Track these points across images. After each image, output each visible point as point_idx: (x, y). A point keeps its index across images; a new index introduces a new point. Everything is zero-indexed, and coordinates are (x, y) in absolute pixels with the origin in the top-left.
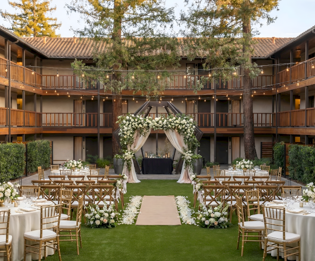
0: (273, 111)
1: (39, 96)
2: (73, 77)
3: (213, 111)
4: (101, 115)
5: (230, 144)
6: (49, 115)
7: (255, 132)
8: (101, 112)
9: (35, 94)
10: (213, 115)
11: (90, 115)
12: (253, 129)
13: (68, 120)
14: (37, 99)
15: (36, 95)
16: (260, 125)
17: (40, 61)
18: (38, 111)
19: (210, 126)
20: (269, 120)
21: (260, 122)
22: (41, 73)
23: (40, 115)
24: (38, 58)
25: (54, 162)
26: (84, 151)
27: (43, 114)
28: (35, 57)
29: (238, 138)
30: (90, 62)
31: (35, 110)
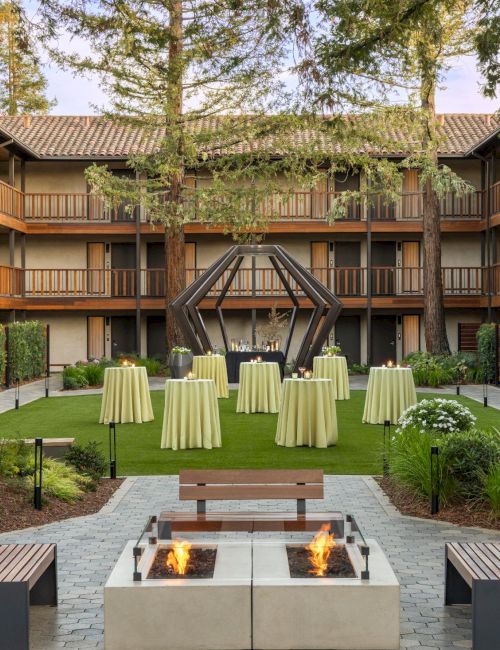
0: (483, 264)
1: (20, 235)
2: (86, 197)
3: (364, 263)
4: (142, 272)
5: (399, 328)
6: (38, 274)
7: (446, 305)
8: (142, 267)
9: (11, 229)
10: (365, 271)
11: (122, 272)
12: (441, 298)
13: (76, 285)
14: (16, 241)
15: (13, 232)
16: (466, 292)
17: (20, 164)
18: (18, 264)
19: (358, 295)
20: (475, 281)
21: (456, 285)
22: (23, 189)
23: (21, 272)
24: (17, 158)
25: (52, 369)
26: (108, 344)
27: (27, 272)
28: (11, 156)
29: (416, 318)
30: (119, 167)
31: (12, 262)
